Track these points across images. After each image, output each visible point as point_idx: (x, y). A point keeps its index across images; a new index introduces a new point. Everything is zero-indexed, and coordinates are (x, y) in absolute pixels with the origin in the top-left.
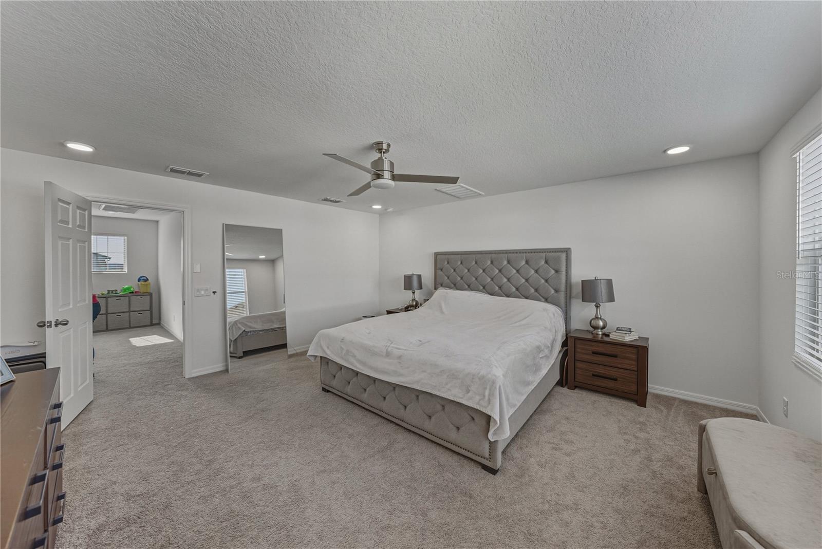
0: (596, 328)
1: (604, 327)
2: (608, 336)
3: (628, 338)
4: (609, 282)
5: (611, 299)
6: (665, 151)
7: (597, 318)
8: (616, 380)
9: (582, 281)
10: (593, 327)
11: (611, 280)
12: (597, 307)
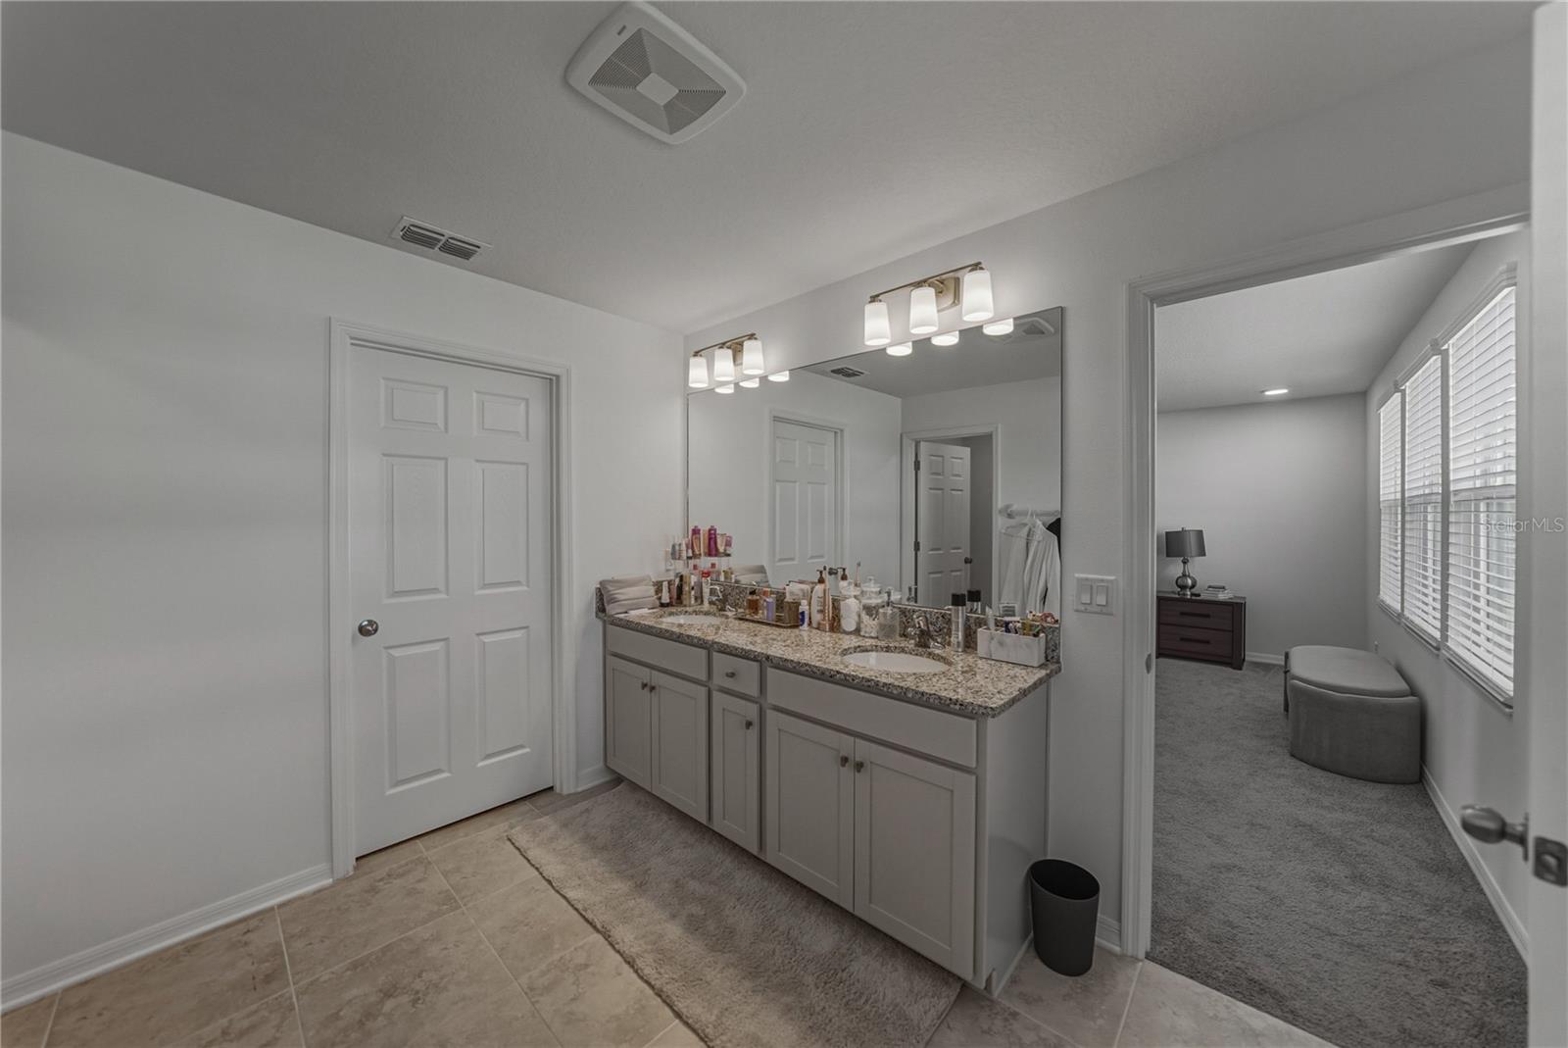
0: (1183, 587)
1: (1193, 586)
2: (1199, 595)
3: (1222, 596)
4: (1200, 533)
5: (1202, 552)
6: (1263, 392)
7: (1184, 575)
8: (1208, 642)
9: (1167, 533)
10: (1179, 586)
11: (1201, 532)
12: (1185, 562)
